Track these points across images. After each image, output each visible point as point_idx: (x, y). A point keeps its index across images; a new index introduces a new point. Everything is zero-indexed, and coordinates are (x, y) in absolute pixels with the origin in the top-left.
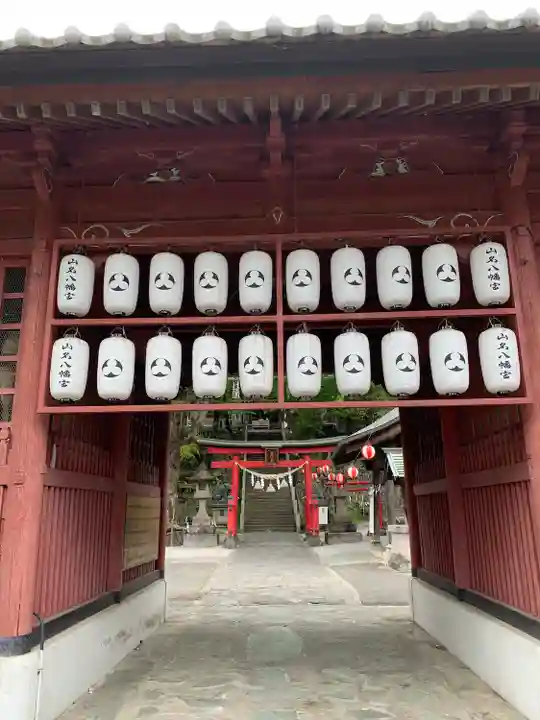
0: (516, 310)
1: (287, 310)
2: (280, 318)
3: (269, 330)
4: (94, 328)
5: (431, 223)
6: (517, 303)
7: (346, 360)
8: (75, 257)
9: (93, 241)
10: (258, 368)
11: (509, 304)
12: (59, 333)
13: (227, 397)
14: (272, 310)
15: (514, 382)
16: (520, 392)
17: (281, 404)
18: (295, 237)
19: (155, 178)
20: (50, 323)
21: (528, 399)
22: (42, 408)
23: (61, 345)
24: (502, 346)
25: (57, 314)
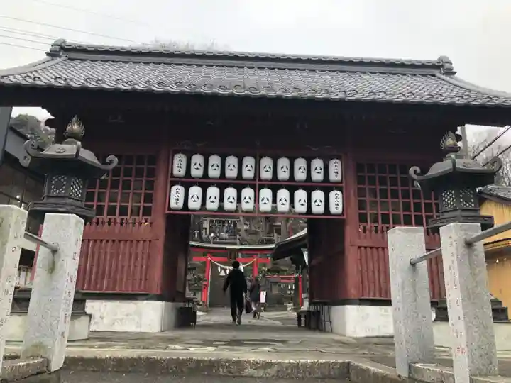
0: (344, 184)
1: (260, 180)
2: (257, 182)
3: (253, 187)
4: (187, 182)
6: (344, 181)
7: (281, 200)
9: (188, 147)
10: (249, 201)
11: (341, 182)
13: (236, 211)
14: (254, 179)
15: (340, 211)
17: (256, 214)
18: (264, 151)
19: (209, 123)
20: (170, 179)
21: (345, 217)
22: (167, 212)
23: (174, 188)
24: (336, 198)
25: (172, 176)
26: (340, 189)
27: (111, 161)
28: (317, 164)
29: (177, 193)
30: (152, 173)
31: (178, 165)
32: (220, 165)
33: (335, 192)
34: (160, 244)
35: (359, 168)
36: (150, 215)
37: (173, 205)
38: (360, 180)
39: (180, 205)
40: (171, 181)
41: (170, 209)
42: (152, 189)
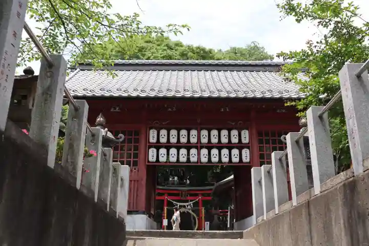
0: (250, 145)
2: (199, 145)
4: (158, 146)
5: (233, 124)
6: (250, 143)
8: (154, 130)
9: (157, 125)
11: (249, 143)
12: (150, 147)
14: (197, 143)
15: (248, 160)
16: (250, 162)
17: (199, 164)
18: (202, 126)
19: (170, 110)
20: (148, 144)
21: (251, 164)
22: (147, 163)
23: (151, 150)
24: (246, 153)
25: (149, 142)
26: (248, 148)
27: (121, 137)
28: (235, 133)
29: (152, 152)
30: (137, 141)
31: (153, 136)
32: (176, 135)
33: (245, 149)
34: (144, 182)
35: (260, 134)
36: (137, 165)
37: (151, 159)
38: (260, 142)
39: (155, 160)
40: (149, 146)
41: (149, 162)
42: (138, 150)
